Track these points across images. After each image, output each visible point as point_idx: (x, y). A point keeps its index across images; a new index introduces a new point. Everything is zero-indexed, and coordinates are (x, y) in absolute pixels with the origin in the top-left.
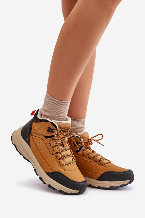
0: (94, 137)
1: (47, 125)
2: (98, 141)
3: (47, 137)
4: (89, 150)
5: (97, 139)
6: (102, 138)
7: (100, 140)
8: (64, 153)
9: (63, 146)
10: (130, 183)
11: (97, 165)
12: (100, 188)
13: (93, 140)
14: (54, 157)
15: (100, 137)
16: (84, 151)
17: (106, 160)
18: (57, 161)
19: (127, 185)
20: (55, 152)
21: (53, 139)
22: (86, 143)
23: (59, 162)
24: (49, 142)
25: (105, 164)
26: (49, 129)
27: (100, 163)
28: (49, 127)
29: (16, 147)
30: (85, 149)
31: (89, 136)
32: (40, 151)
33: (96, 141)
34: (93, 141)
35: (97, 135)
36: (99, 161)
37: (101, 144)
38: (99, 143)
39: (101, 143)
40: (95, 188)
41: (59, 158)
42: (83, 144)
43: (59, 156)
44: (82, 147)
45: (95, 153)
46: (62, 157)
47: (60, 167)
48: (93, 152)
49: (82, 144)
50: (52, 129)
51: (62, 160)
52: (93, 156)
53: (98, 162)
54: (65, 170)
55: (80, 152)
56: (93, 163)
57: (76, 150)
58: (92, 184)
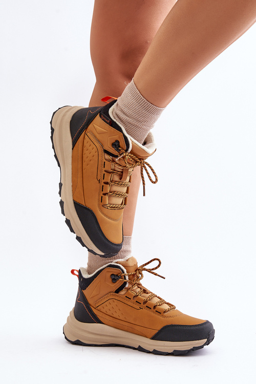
0: (146, 265)
1: (116, 136)
3: (106, 152)
4: (138, 287)
5: (151, 268)
6: (159, 266)
7: (156, 268)
8: (116, 188)
9: (121, 179)
10: (207, 343)
11: (151, 313)
12: (156, 352)
13: (145, 270)
14: (98, 186)
15: (156, 263)
16: (129, 291)
17: (168, 304)
18: (99, 194)
19: (202, 347)
20: (105, 181)
21: (113, 161)
22: (131, 276)
23: (102, 197)
24: (105, 161)
25: (164, 312)
26: (117, 144)
27: (156, 310)
28: (117, 141)
30: (131, 286)
31: (138, 264)
33: (149, 271)
34: (144, 272)
36: (155, 307)
37: (159, 276)
38: (156, 274)
40: (149, 352)
41: (104, 192)
42: (127, 277)
43: (108, 189)
44: (125, 283)
45: (147, 293)
46: (110, 192)
47: (99, 205)
48: (145, 291)
49: (125, 279)
50: (119, 147)
51: (107, 197)
52: (144, 298)
53: (152, 308)
54: (103, 213)
55: (123, 293)
56: (145, 311)
57: (115, 289)
58: (143, 346)
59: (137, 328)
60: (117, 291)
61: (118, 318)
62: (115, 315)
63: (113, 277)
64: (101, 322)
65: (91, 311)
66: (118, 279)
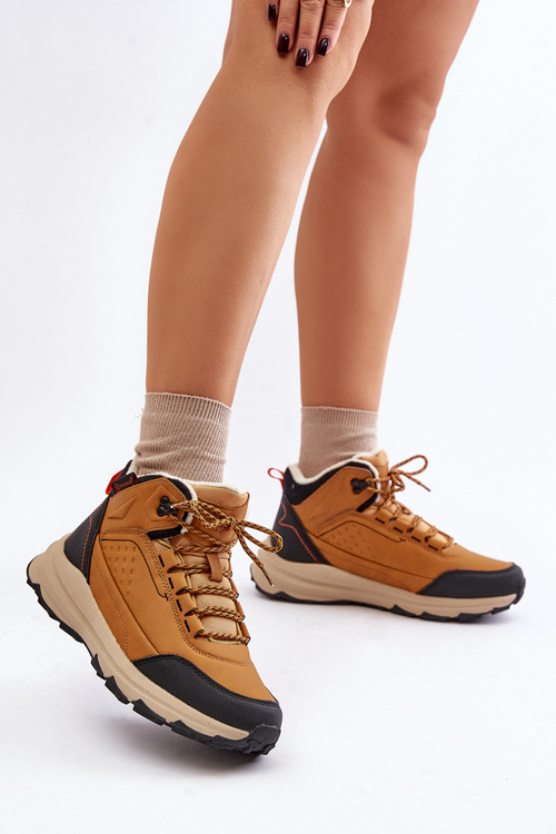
0: (402, 464)
2: (414, 477)
3: (152, 535)
4: (393, 503)
5: (412, 471)
6: (425, 467)
7: (420, 472)
10: (515, 602)
11: (421, 549)
13: (402, 473)
15: (419, 463)
16: (382, 510)
18: (178, 620)
19: (507, 607)
20: (176, 589)
24: (159, 553)
25: (444, 548)
27: (428, 544)
28: (163, 497)
29: (38, 592)
30: (383, 501)
32: (120, 586)
33: (409, 476)
35: (411, 459)
37: (423, 486)
38: (419, 483)
39: (423, 483)
40: (414, 617)
41: (186, 611)
42: (379, 486)
44: (375, 495)
45: (409, 514)
48: (404, 510)
49: (376, 487)
52: (408, 524)
53: (423, 540)
55: (371, 511)
56: (409, 544)
57: (358, 505)
58: (402, 605)
59: (395, 575)
60: (362, 509)
61: (360, 554)
62: (356, 551)
63: (356, 484)
64: (325, 562)
65: (309, 542)
66: (365, 487)
